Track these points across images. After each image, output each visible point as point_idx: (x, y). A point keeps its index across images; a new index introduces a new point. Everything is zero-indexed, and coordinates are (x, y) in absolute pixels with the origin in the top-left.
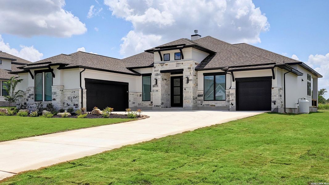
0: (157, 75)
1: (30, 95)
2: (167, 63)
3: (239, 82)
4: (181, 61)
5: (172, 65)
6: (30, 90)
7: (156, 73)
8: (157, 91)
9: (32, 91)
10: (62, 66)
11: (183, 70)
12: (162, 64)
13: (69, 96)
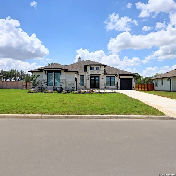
0: (89, 75)
1: (44, 83)
2: (93, 71)
3: (121, 80)
4: (99, 71)
5: (95, 72)
6: (44, 81)
7: (88, 74)
8: (89, 82)
9: (46, 81)
10: (66, 71)
11: (100, 74)
12: (91, 71)
13: (69, 84)
